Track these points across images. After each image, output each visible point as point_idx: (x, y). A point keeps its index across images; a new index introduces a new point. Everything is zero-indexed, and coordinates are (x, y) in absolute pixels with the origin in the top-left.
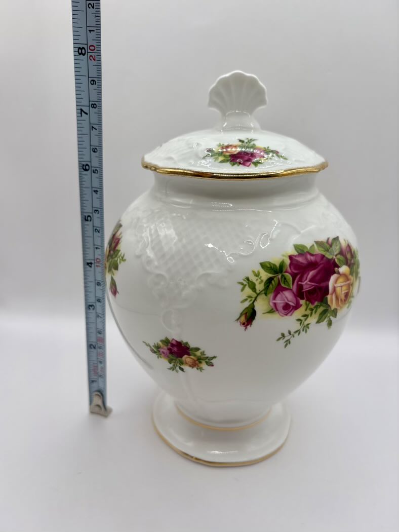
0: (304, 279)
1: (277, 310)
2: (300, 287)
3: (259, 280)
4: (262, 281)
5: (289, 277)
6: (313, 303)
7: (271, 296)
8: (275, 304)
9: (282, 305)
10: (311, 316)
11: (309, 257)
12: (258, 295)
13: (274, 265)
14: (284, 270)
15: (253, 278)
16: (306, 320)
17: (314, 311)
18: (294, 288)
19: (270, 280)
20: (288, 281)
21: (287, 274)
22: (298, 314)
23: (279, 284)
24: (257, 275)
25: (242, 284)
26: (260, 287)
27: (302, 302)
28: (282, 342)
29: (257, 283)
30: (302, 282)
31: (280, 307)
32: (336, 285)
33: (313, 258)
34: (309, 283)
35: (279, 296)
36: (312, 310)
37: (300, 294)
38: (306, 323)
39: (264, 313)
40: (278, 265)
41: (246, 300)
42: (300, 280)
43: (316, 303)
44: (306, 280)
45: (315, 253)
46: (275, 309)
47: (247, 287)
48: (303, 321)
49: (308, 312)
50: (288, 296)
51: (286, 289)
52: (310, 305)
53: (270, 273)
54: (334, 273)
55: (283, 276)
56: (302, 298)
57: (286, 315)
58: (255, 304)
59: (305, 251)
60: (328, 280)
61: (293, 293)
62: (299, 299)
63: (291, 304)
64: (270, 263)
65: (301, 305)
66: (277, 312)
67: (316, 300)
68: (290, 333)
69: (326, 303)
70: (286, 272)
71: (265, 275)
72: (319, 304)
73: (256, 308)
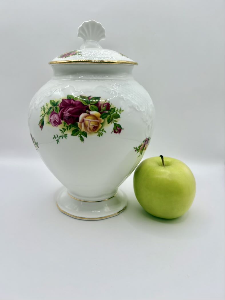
0: (65, 110)
1: (51, 123)
2: (62, 114)
3: (47, 107)
4: (48, 108)
5: (58, 108)
6: (68, 124)
7: (49, 115)
8: (50, 119)
9: (53, 120)
10: (67, 130)
11: (72, 101)
12: (45, 114)
13: (55, 102)
14: (58, 105)
15: (45, 106)
16: (64, 131)
17: (69, 128)
18: (59, 114)
19: (51, 108)
20: (58, 110)
21: (58, 107)
22: (61, 127)
23: (54, 110)
24: (47, 105)
25: (42, 108)
26: (46, 111)
27: (62, 121)
28: (55, 140)
29: (46, 108)
30: (64, 112)
31: (52, 121)
32: (85, 119)
33: (74, 102)
34: (67, 113)
35: (52, 116)
36: (68, 127)
37: (62, 117)
38: (65, 133)
39: (46, 123)
40: (56, 102)
41: (41, 116)
42: (63, 111)
43: (70, 124)
44: (66, 111)
45: (76, 100)
46: (50, 122)
47: (43, 110)
48: (63, 132)
49: (65, 128)
50: (56, 117)
51: (56, 113)
52: (66, 124)
53: (52, 105)
54: (85, 112)
55: (56, 107)
56: (63, 120)
57: (55, 126)
58: (44, 118)
59: (72, 98)
60: (80, 114)
61: (59, 116)
62: (61, 119)
63: (57, 121)
64: (53, 101)
65: (62, 123)
66: (51, 124)
67: (69, 123)
68: (57, 136)
69: (77, 126)
70: (58, 106)
71: (50, 105)
72: (72, 125)
73: (44, 120)
